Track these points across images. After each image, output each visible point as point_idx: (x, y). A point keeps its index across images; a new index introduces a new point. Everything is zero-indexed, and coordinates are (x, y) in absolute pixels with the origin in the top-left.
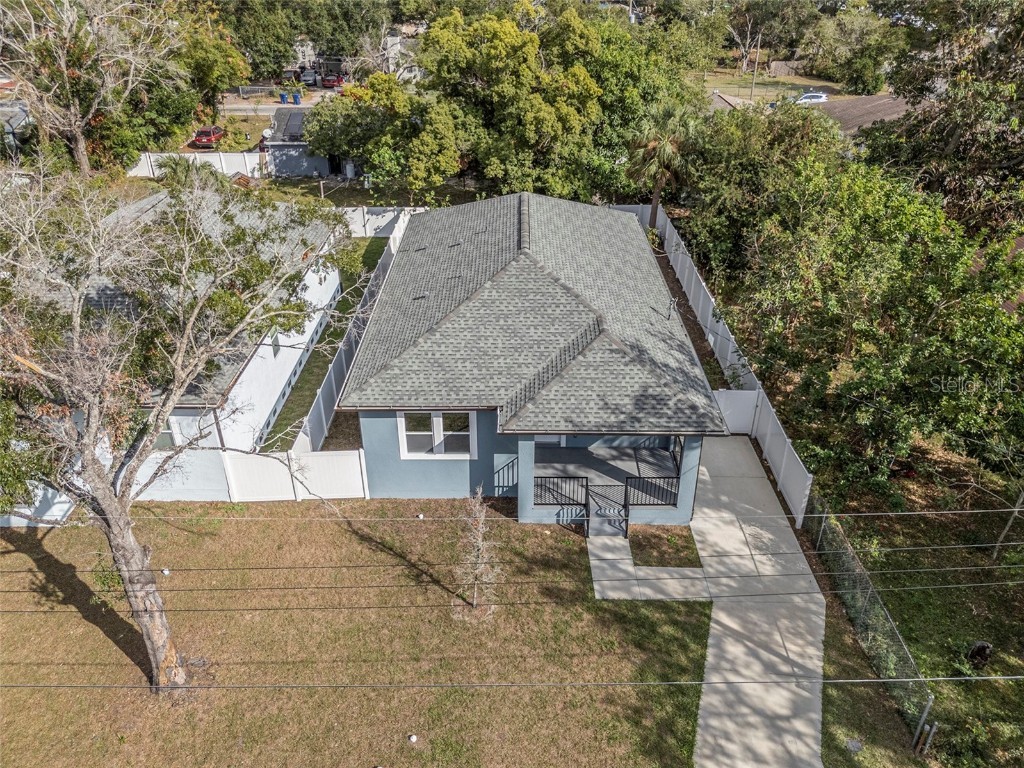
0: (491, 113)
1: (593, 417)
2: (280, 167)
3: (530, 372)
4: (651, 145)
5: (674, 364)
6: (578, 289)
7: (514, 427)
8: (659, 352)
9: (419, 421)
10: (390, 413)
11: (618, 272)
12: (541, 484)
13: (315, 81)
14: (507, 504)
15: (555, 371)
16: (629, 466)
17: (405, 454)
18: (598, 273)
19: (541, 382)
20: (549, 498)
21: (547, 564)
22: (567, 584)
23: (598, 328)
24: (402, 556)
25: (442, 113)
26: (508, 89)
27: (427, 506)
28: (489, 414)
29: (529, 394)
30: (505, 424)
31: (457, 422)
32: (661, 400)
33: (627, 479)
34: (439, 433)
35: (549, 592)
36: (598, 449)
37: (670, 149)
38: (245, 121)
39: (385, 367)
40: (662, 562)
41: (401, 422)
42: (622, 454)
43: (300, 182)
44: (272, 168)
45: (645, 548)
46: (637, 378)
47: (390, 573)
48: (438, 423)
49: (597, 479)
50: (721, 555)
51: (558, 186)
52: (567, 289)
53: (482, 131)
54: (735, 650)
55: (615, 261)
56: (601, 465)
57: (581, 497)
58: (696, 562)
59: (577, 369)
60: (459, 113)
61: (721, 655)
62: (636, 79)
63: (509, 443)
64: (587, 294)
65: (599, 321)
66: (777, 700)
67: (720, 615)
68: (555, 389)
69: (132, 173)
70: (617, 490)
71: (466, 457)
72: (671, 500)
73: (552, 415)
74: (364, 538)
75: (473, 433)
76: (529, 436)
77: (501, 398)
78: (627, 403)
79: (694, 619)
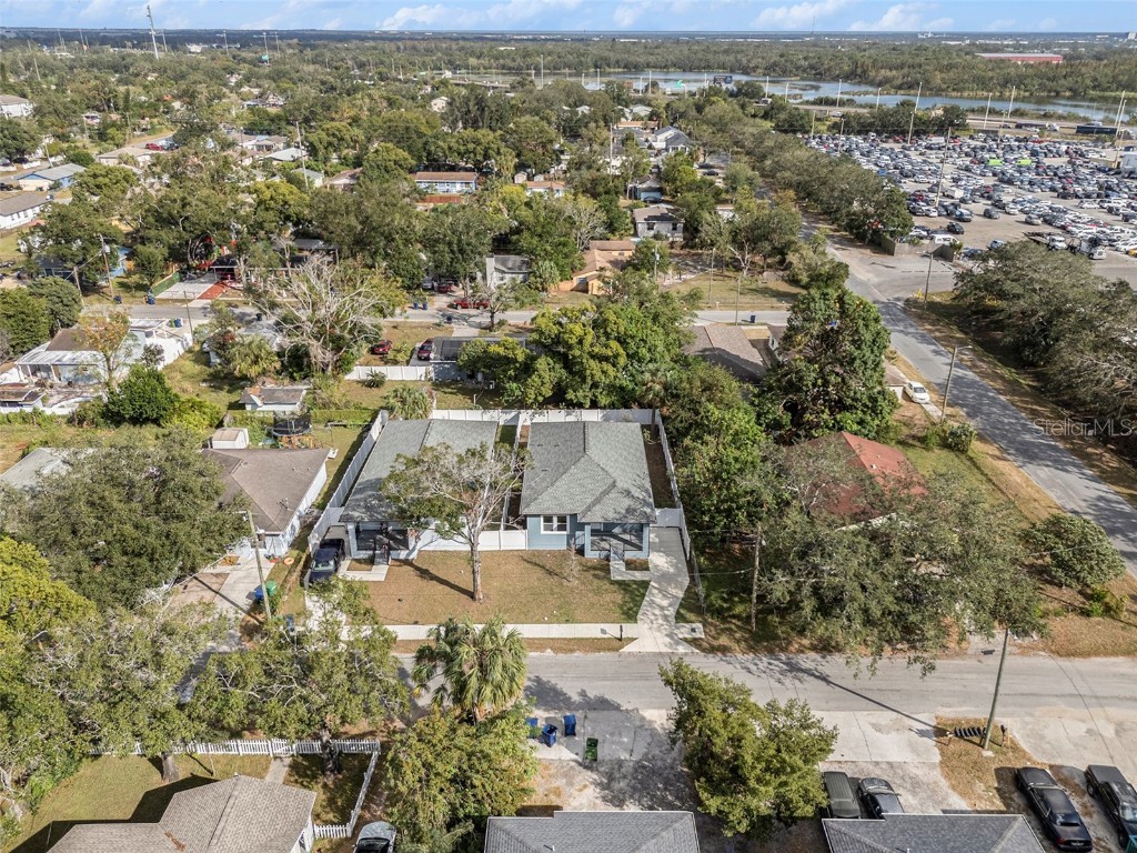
0: (568, 363)
1: (611, 516)
2: (437, 374)
3: (589, 501)
4: (649, 385)
5: (641, 497)
6: (607, 469)
7: (583, 521)
8: (636, 493)
9: (548, 519)
10: (539, 516)
11: (626, 458)
12: (593, 543)
13: (433, 286)
14: (581, 551)
15: (598, 501)
16: (627, 537)
17: (543, 532)
18: (616, 460)
19: (594, 504)
20: (595, 548)
21: (595, 569)
22: (601, 574)
23: (614, 485)
24: (543, 567)
25: (542, 363)
26: (577, 352)
27: (550, 552)
28: (574, 516)
29: (589, 509)
30: (580, 519)
31: (562, 519)
32: (635, 510)
33: (625, 542)
34: (555, 523)
35: (595, 576)
36: (617, 530)
37: (658, 387)
38: (395, 327)
39: (536, 499)
40: (635, 569)
41: (542, 519)
42: (624, 532)
43: (451, 384)
44: (433, 374)
45: (630, 565)
46: (627, 502)
47: (540, 573)
48: (555, 519)
49: (614, 541)
50: (656, 566)
51: (603, 400)
52: (603, 469)
53: (563, 371)
54: (655, 591)
55: (625, 453)
56: (615, 537)
57: (607, 547)
58: (647, 569)
59: (606, 500)
60: (551, 362)
61: (650, 593)
62: (645, 342)
63: (581, 526)
64: (610, 471)
65: (614, 482)
66: (665, 603)
67: (652, 583)
68: (598, 507)
69: (347, 377)
70: (620, 545)
71: (565, 533)
72: (640, 549)
73: (597, 516)
74: (528, 562)
75: (568, 524)
76: (589, 524)
77: (578, 510)
78: (623, 511)
79: (645, 585)
